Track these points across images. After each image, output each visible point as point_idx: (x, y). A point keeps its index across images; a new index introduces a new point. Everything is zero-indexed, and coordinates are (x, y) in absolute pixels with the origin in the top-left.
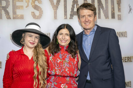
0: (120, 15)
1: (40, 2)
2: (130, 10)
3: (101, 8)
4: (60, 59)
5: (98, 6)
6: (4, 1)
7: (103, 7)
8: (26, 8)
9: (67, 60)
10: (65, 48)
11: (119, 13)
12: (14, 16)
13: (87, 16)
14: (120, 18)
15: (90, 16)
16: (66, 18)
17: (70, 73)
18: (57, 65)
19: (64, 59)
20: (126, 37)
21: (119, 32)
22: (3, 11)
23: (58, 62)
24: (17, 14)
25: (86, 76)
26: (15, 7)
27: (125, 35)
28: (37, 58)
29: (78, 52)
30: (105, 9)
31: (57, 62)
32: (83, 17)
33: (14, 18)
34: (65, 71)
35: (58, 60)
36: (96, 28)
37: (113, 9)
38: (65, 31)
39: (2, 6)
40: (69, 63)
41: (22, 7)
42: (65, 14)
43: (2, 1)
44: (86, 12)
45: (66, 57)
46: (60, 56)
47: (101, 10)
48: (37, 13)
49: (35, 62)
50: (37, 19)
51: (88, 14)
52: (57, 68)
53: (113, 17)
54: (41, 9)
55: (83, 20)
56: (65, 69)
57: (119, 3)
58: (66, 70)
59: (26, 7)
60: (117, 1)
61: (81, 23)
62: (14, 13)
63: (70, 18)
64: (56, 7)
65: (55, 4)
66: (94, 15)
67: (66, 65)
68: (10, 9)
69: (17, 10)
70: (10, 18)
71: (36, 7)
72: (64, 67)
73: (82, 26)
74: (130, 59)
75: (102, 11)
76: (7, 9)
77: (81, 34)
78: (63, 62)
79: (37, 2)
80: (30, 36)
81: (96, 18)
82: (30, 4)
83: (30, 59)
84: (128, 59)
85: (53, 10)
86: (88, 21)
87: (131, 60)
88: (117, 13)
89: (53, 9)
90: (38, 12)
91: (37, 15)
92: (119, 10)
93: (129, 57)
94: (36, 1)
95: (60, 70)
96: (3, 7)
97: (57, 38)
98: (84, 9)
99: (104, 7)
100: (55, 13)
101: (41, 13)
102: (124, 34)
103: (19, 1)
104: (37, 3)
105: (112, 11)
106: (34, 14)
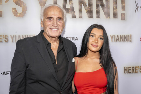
0: (124, 14)
2: (137, 8)
3: (100, 5)
5: (97, 2)
7: (103, 5)
11: (123, 12)
14: (123, 18)
20: (131, 41)
21: (123, 36)
27: (130, 40)
30: (105, 6)
41: (1, 1)
47: (100, 7)
48: (19, 10)
50: (20, 16)
53: (115, 16)
54: (24, 4)
59: (6, 2)
64: (43, 2)
71: (18, 3)
74: (136, 69)
75: (102, 8)
84: (133, 70)
85: (40, 7)
87: (137, 71)
89: (39, 5)
90: (21, 8)
91: (19, 12)
92: (123, 8)
93: (134, 67)
99: (105, 4)
101: (25, 9)
102: (129, 38)
105: (114, 9)
106: (16, 11)
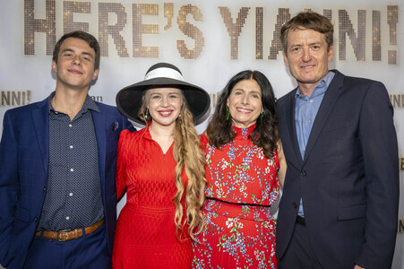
0: (395, 52)
1: (198, 16)
3: (347, 34)
4: (228, 161)
5: (340, 27)
6: (114, 13)
7: (351, 32)
8: (165, 32)
9: (247, 162)
11: (393, 48)
12: (137, 50)
13: (306, 47)
14: (392, 60)
15: (313, 46)
16: (260, 57)
17: (249, 196)
18: (220, 177)
22: (110, 36)
23: (224, 167)
24: (143, 45)
25: (297, 207)
26: (138, 29)
28: (183, 152)
30: (357, 36)
31: (220, 169)
32: (297, 49)
33: (136, 55)
34: (237, 192)
35: (222, 163)
37: (377, 36)
39: (109, 24)
41: (156, 27)
42: (257, 47)
43: (109, 13)
44: (305, 36)
45: (246, 156)
47: (347, 37)
48: (191, 44)
49: (179, 164)
50: (190, 57)
51: (311, 41)
52: (219, 182)
53: (377, 55)
54: (200, 34)
55: (296, 57)
56: (238, 188)
57: (393, 21)
58: (241, 190)
59: (165, 28)
60: (389, 17)
61: (290, 66)
62: (137, 42)
63: (269, 58)
64: (235, 29)
65: (234, 22)
66: (326, 44)
67: (241, 178)
68: (127, 33)
69: (143, 35)
70: (127, 55)
71: (188, 30)
72: (237, 182)
73: (292, 73)
75: (350, 41)
76: (121, 33)
78: (234, 168)
79: (192, 16)
80: (157, 97)
81: (331, 52)
82: (174, 20)
83: (165, 153)
85: (230, 37)
86: (310, 60)
88: (386, 47)
89: (228, 34)
90: (194, 40)
91: (189, 49)
92: (393, 39)
94: (189, 14)
95: (225, 189)
96: (111, 27)
97: (228, 104)
98: (301, 27)
99: (356, 31)
100: (235, 44)
101: (201, 42)
102: (403, 101)
103: (149, 13)
104: (190, 19)
105: (373, 42)
106: (184, 46)
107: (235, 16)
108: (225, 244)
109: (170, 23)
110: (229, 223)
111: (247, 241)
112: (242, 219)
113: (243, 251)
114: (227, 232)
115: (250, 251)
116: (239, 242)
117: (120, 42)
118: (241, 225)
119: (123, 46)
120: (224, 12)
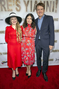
0: (56, 10)
1: (19, 2)
5: (47, 5)
8: (13, 6)
9: (31, 30)
10: (30, 25)
11: (56, 9)
12: (8, 10)
14: (56, 12)
15: (41, 9)
19: (29, 30)
22: (3, 7)
25: (39, 37)
26: (8, 5)
29: (35, 27)
31: (26, 31)
36: (44, 16)
37: (54, 7)
38: (30, 17)
40: (32, 32)
41: (11, 5)
43: (2, 2)
44: (40, 7)
46: (28, 29)
48: (18, 8)
50: (18, 11)
53: (53, 11)
54: (20, 6)
56: (29, 34)
57: (57, 4)
62: (8, 8)
63: (33, 11)
64: (27, 5)
68: (6, 6)
70: (6, 11)
71: (18, 5)
75: (48, 8)
77: (37, 19)
81: (44, 11)
82: (15, 3)
86: (41, 12)
88: (55, 9)
92: (56, 7)
96: (3, 5)
99: (50, 6)
101: (20, 8)
103: (10, 2)
104: (18, 3)
107: (27, 2)
108: (28, 44)
109: (14, 4)
110: (28, 41)
111: (31, 44)
112: (30, 40)
113: (30, 45)
114: (28, 42)
115: (31, 45)
116: (30, 44)
117: (5, 8)
118: (30, 41)
119: (5, 9)
120: (25, 2)
